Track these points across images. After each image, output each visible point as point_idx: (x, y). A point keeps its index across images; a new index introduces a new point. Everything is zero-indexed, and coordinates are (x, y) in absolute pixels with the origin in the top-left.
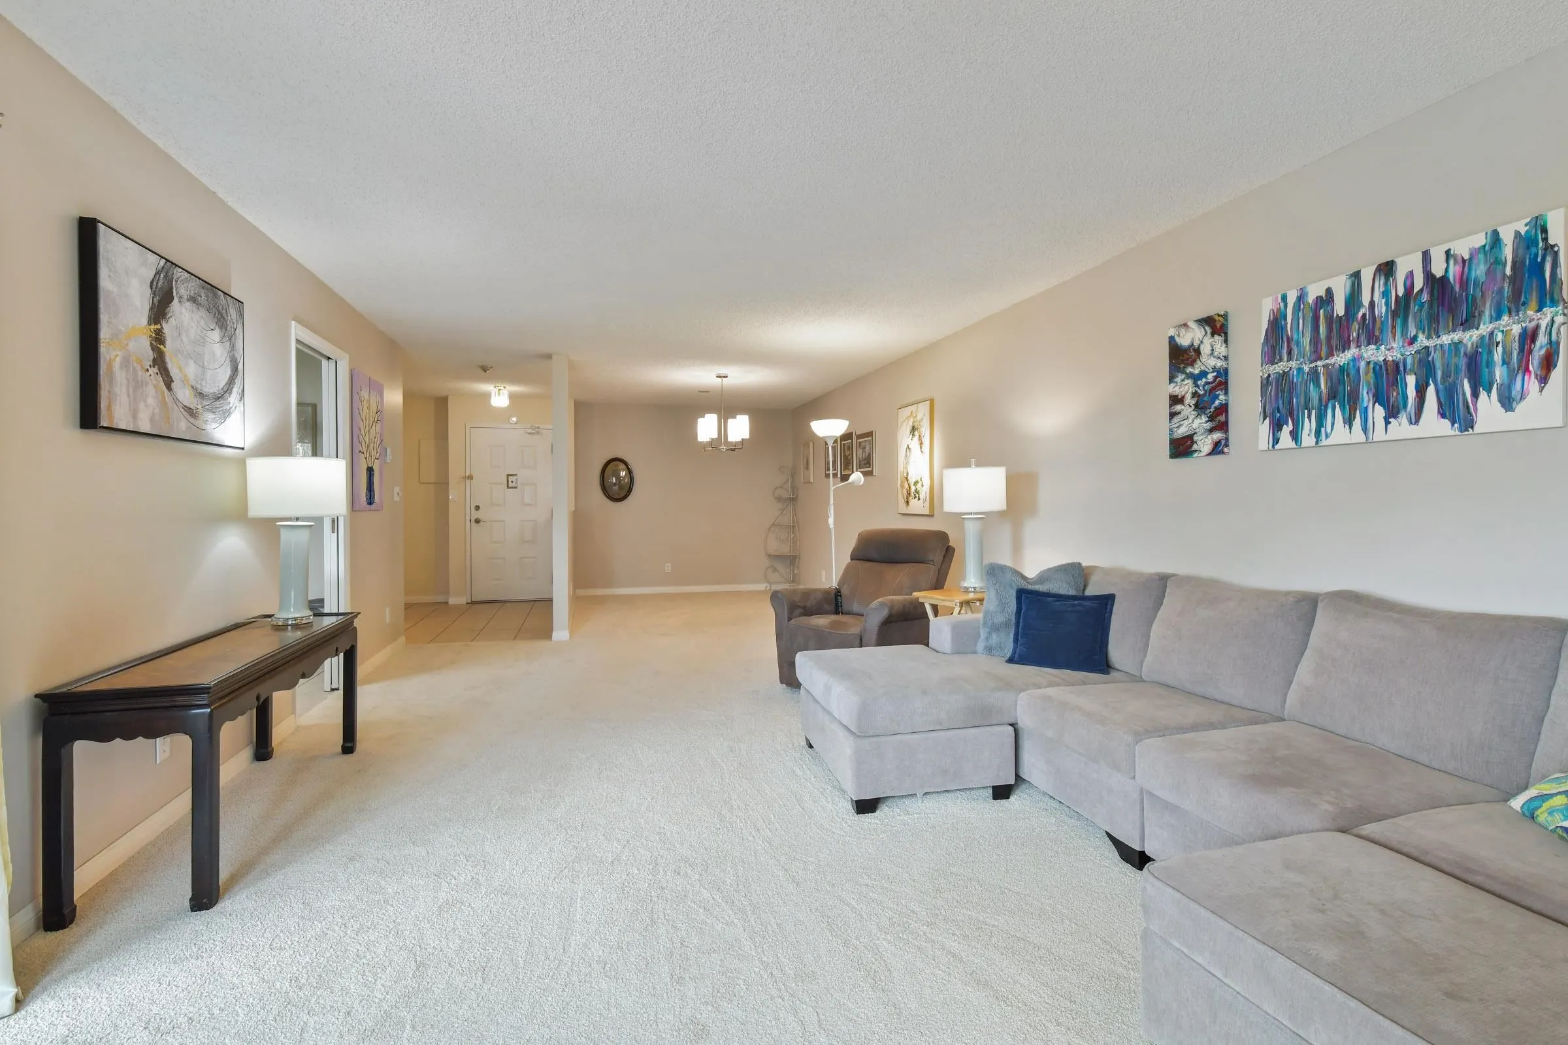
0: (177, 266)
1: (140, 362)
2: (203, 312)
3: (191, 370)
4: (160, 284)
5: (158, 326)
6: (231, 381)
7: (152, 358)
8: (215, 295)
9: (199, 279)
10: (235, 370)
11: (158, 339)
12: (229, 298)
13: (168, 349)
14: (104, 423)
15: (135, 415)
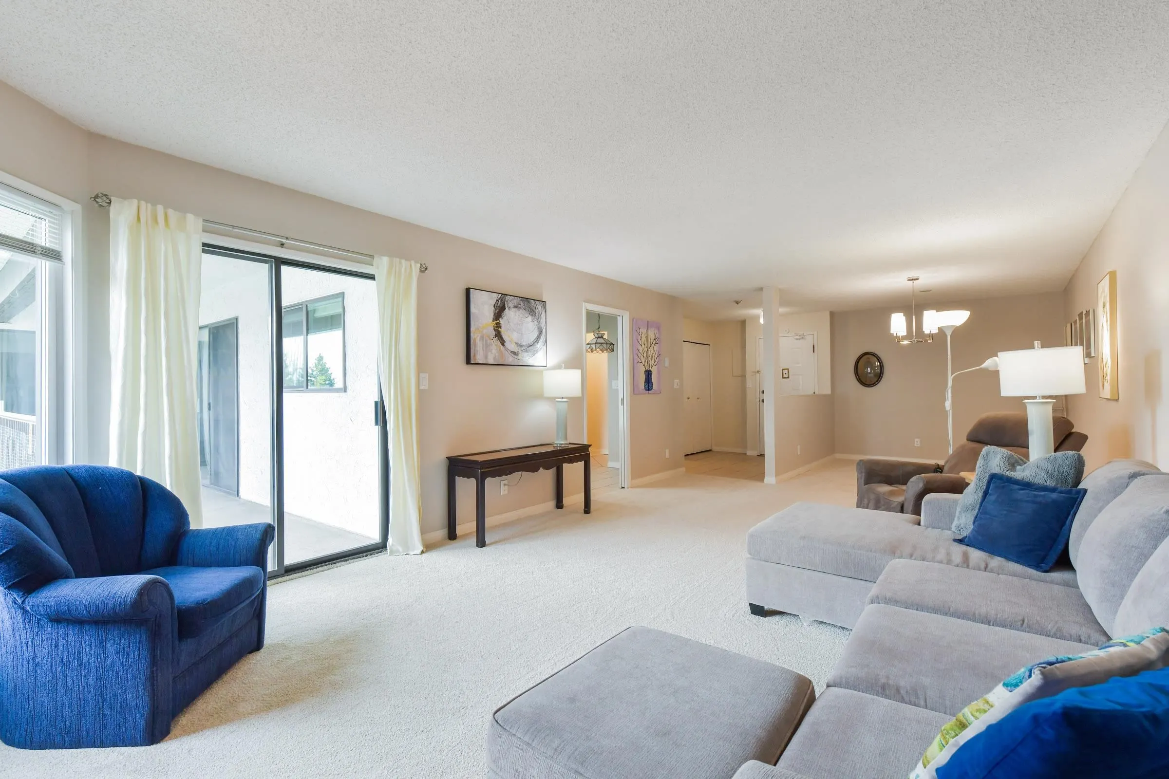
0: (507, 295)
1: (489, 337)
2: (522, 311)
3: (515, 336)
4: (499, 304)
5: (498, 321)
6: (538, 338)
7: (494, 334)
8: (529, 302)
9: (520, 297)
10: (541, 332)
11: (498, 327)
12: (537, 302)
13: (503, 330)
14: (472, 362)
15: (486, 357)
